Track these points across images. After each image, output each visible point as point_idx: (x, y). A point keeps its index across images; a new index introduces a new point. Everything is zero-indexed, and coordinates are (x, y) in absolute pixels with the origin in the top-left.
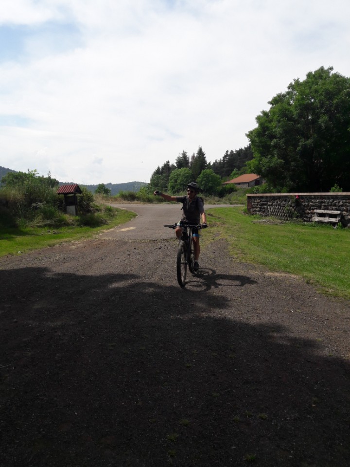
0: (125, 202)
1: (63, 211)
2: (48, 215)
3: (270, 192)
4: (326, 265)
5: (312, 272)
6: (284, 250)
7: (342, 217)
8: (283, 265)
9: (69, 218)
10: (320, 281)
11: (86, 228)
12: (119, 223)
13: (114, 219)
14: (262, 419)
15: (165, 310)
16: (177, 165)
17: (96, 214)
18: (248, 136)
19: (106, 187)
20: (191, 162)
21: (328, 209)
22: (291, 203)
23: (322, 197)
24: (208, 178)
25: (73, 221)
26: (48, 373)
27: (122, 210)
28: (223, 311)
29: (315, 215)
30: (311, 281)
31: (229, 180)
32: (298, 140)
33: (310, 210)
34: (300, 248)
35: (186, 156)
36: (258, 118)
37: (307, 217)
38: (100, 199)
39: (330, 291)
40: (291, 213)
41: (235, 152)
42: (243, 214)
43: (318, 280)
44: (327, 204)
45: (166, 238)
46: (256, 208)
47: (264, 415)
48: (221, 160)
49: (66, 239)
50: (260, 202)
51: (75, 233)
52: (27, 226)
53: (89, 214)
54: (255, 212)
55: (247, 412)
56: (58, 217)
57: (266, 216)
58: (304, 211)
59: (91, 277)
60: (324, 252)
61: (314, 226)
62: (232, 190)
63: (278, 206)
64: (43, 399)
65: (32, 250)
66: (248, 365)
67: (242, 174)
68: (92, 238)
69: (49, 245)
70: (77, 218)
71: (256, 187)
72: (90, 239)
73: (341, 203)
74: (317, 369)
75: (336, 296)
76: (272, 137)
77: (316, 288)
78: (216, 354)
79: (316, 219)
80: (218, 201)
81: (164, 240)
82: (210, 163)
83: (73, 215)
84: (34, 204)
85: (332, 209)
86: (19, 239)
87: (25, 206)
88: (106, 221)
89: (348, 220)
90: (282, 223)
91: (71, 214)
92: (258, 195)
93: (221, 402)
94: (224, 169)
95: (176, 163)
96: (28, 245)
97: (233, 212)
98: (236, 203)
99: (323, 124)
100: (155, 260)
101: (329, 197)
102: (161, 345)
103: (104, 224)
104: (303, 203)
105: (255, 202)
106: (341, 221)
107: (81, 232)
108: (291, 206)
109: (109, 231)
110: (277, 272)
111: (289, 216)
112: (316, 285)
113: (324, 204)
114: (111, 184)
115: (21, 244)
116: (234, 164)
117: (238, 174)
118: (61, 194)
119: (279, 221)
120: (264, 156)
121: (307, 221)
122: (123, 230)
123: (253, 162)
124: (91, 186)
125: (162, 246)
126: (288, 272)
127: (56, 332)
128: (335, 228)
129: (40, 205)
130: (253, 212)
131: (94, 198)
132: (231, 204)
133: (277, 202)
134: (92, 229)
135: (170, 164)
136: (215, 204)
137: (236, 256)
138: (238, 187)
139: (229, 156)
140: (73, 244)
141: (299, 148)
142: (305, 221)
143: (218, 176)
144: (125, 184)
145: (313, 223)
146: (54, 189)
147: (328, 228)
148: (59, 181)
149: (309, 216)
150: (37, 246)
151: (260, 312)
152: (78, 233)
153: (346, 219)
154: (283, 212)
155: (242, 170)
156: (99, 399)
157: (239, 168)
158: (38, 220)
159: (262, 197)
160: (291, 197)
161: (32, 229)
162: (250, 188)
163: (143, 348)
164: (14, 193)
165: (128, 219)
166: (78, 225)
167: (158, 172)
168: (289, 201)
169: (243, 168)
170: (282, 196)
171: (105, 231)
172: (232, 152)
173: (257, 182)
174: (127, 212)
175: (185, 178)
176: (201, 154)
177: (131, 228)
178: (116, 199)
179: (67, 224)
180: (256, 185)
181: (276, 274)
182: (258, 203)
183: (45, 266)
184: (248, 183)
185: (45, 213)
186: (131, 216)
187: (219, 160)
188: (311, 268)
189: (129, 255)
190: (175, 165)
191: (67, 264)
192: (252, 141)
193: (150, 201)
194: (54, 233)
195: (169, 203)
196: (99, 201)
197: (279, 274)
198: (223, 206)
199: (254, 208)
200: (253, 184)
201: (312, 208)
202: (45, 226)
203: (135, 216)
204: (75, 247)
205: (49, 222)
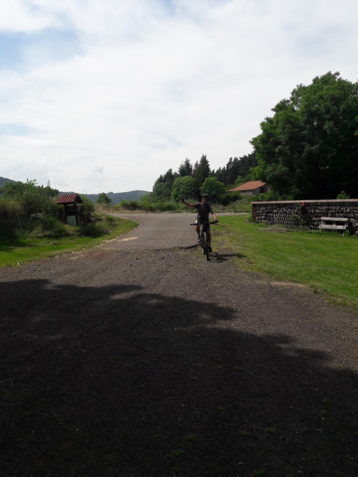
0: (127, 211)
1: (63, 222)
2: (48, 226)
3: (276, 200)
4: (334, 274)
5: (319, 280)
6: (291, 258)
7: (350, 224)
8: (290, 275)
9: (69, 228)
10: (328, 290)
11: (86, 238)
12: (121, 233)
13: (115, 229)
14: (270, 433)
15: (169, 322)
16: (180, 173)
17: (97, 224)
18: (252, 143)
19: (107, 196)
20: (194, 170)
21: (335, 216)
22: (297, 211)
23: (329, 204)
24: (211, 186)
25: (73, 231)
26: (48, 388)
27: (124, 220)
28: (228, 322)
29: (322, 222)
30: (319, 291)
31: (234, 188)
32: (303, 147)
33: (316, 217)
34: (307, 257)
35: (189, 164)
36: (263, 124)
37: (313, 225)
38: (101, 208)
39: (338, 300)
40: (297, 220)
41: (239, 159)
42: (248, 222)
43: (326, 289)
44: (333, 212)
45: (169, 248)
46: (262, 216)
47: (272, 429)
48: (224, 168)
49: (67, 250)
50: (266, 209)
51: (76, 244)
52: (26, 237)
53: (91, 224)
54: (260, 221)
55: (254, 426)
56: (58, 228)
57: (272, 224)
58: (310, 219)
59: (93, 289)
60: (331, 260)
61: (321, 234)
62: (236, 198)
63: (283, 214)
64: (42, 415)
65: (31, 262)
66: (255, 377)
67: (246, 181)
68: (93, 249)
69: (49, 257)
70: (78, 228)
71: (261, 194)
72: (91, 250)
73: (348, 210)
74: (326, 380)
75: (344, 305)
76: (277, 143)
77: (324, 298)
78: (222, 367)
79: (324, 226)
80: (222, 210)
81: (167, 250)
82: (213, 171)
83: (74, 225)
84: (33, 215)
85: (340, 217)
86: (18, 250)
87: (24, 216)
88: (107, 231)
89: (355, 227)
90: (288, 231)
91: (71, 225)
92: (263, 202)
93: (227, 416)
94: (229, 177)
95: (179, 171)
96: (27, 257)
97: (238, 220)
98: (241, 212)
99: (328, 131)
100: (158, 270)
101: (336, 204)
102: (165, 358)
103: (106, 234)
104: (310, 211)
105: (260, 210)
106: (349, 229)
107: (81, 243)
108: (297, 213)
109: (110, 241)
110: (283, 281)
111: (295, 224)
112: (324, 295)
113: (330, 211)
114: (112, 193)
115: (21, 255)
116: (239, 172)
117: (242, 182)
118: (61, 203)
119: (286, 229)
120: (269, 163)
121: (314, 229)
122: (125, 240)
123: (257, 169)
124: (92, 195)
125: (165, 256)
126: (295, 281)
127: (56, 346)
128: (343, 235)
129: (40, 215)
130: (259, 220)
131: (95, 208)
132: (236, 212)
133: (283, 210)
134: (94, 239)
135: (173, 172)
136: (219, 212)
137: (241, 266)
138: (243, 194)
139: (233, 163)
140: (74, 255)
141: (304, 154)
142: (311, 229)
143: (222, 184)
144: (126, 192)
145: (320, 231)
146: (54, 199)
147: (336, 235)
148: (60, 191)
149: (316, 224)
150: (36, 258)
151: (266, 323)
152: (78, 243)
153: (354, 226)
154: (289, 220)
155: (246, 177)
156: (101, 414)
157: (243, 175)
158: (37, 231)
159: (267, 205)
160: (297, 205)
161: (32, 240)
162: (255, 195)
163: (146, 362)
164: (13, 203)
165: (130, 228)
166: (79, 236)
167: (161, 180)
168: (295, 209)
169: (248, 175)
170: (288, 204)
171: (106, 241)
172: (236, 159)
173: (262, 190)
174: (129, 221)
175: (188, 186)
176: (204, 161)
177: (134, 238)
178: (117, 209)
179: (67, 235)
180: (261, 193)
181: (283, 284)
182: (263, 211)
183: (45, 278)
184: (253, 191)
185: (44, 223)
186: (133, 225)
187: (223, 167)
188: (318, 277)
189: (131, 265)
190: (178, 173)
191: (68, 276)
192: (256, 147)
193: (152, 210)
194: (54, 244)
195: (172, 211)
196: (100, 211)
197: (286, 284)
198: (227, 214)
199: (258, 216)
200: (258, 191)
201: (318, 215)
202: (45, 236)
203: (137, 225)
204: (76, 258)
205: (48, 233)
